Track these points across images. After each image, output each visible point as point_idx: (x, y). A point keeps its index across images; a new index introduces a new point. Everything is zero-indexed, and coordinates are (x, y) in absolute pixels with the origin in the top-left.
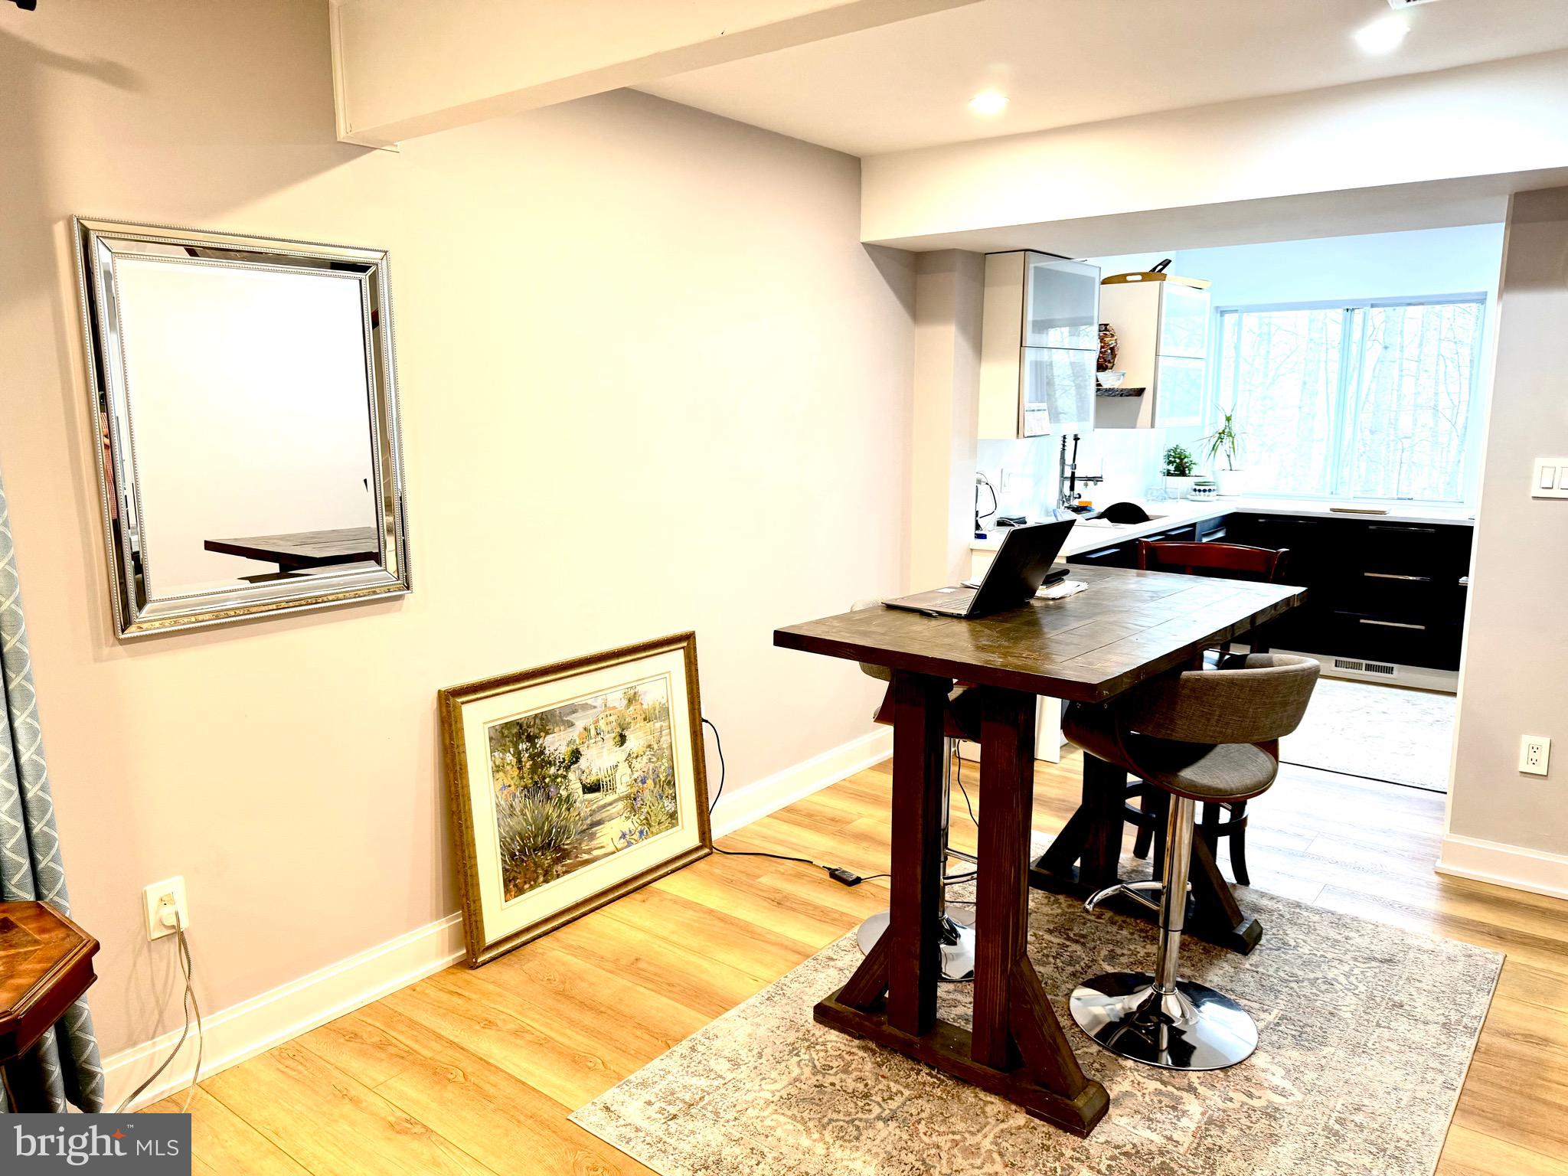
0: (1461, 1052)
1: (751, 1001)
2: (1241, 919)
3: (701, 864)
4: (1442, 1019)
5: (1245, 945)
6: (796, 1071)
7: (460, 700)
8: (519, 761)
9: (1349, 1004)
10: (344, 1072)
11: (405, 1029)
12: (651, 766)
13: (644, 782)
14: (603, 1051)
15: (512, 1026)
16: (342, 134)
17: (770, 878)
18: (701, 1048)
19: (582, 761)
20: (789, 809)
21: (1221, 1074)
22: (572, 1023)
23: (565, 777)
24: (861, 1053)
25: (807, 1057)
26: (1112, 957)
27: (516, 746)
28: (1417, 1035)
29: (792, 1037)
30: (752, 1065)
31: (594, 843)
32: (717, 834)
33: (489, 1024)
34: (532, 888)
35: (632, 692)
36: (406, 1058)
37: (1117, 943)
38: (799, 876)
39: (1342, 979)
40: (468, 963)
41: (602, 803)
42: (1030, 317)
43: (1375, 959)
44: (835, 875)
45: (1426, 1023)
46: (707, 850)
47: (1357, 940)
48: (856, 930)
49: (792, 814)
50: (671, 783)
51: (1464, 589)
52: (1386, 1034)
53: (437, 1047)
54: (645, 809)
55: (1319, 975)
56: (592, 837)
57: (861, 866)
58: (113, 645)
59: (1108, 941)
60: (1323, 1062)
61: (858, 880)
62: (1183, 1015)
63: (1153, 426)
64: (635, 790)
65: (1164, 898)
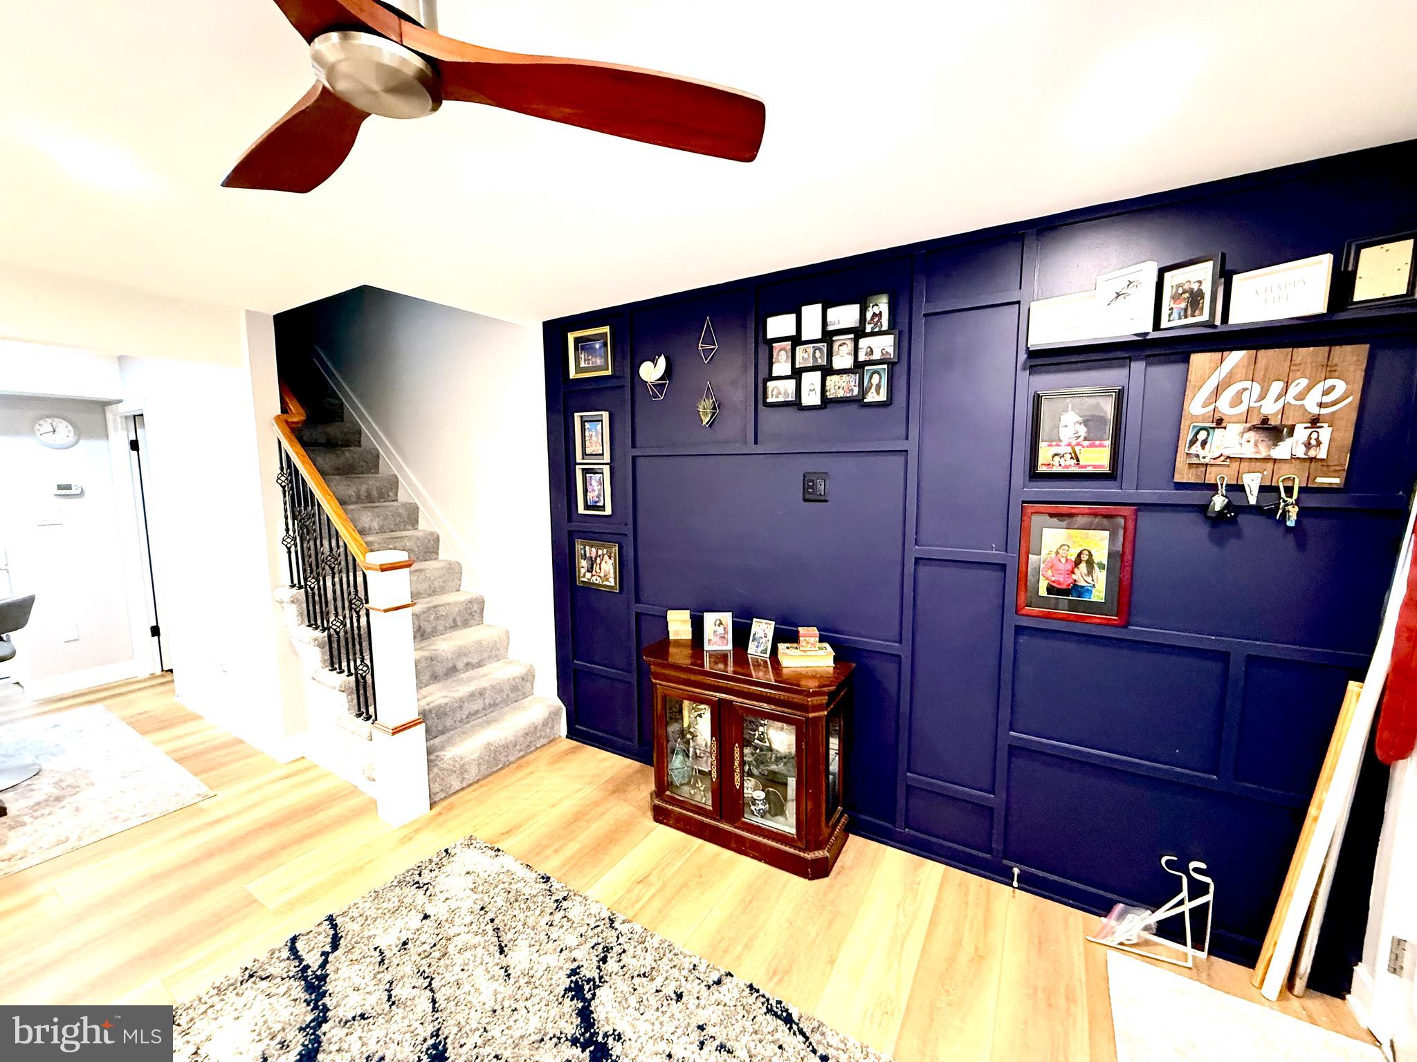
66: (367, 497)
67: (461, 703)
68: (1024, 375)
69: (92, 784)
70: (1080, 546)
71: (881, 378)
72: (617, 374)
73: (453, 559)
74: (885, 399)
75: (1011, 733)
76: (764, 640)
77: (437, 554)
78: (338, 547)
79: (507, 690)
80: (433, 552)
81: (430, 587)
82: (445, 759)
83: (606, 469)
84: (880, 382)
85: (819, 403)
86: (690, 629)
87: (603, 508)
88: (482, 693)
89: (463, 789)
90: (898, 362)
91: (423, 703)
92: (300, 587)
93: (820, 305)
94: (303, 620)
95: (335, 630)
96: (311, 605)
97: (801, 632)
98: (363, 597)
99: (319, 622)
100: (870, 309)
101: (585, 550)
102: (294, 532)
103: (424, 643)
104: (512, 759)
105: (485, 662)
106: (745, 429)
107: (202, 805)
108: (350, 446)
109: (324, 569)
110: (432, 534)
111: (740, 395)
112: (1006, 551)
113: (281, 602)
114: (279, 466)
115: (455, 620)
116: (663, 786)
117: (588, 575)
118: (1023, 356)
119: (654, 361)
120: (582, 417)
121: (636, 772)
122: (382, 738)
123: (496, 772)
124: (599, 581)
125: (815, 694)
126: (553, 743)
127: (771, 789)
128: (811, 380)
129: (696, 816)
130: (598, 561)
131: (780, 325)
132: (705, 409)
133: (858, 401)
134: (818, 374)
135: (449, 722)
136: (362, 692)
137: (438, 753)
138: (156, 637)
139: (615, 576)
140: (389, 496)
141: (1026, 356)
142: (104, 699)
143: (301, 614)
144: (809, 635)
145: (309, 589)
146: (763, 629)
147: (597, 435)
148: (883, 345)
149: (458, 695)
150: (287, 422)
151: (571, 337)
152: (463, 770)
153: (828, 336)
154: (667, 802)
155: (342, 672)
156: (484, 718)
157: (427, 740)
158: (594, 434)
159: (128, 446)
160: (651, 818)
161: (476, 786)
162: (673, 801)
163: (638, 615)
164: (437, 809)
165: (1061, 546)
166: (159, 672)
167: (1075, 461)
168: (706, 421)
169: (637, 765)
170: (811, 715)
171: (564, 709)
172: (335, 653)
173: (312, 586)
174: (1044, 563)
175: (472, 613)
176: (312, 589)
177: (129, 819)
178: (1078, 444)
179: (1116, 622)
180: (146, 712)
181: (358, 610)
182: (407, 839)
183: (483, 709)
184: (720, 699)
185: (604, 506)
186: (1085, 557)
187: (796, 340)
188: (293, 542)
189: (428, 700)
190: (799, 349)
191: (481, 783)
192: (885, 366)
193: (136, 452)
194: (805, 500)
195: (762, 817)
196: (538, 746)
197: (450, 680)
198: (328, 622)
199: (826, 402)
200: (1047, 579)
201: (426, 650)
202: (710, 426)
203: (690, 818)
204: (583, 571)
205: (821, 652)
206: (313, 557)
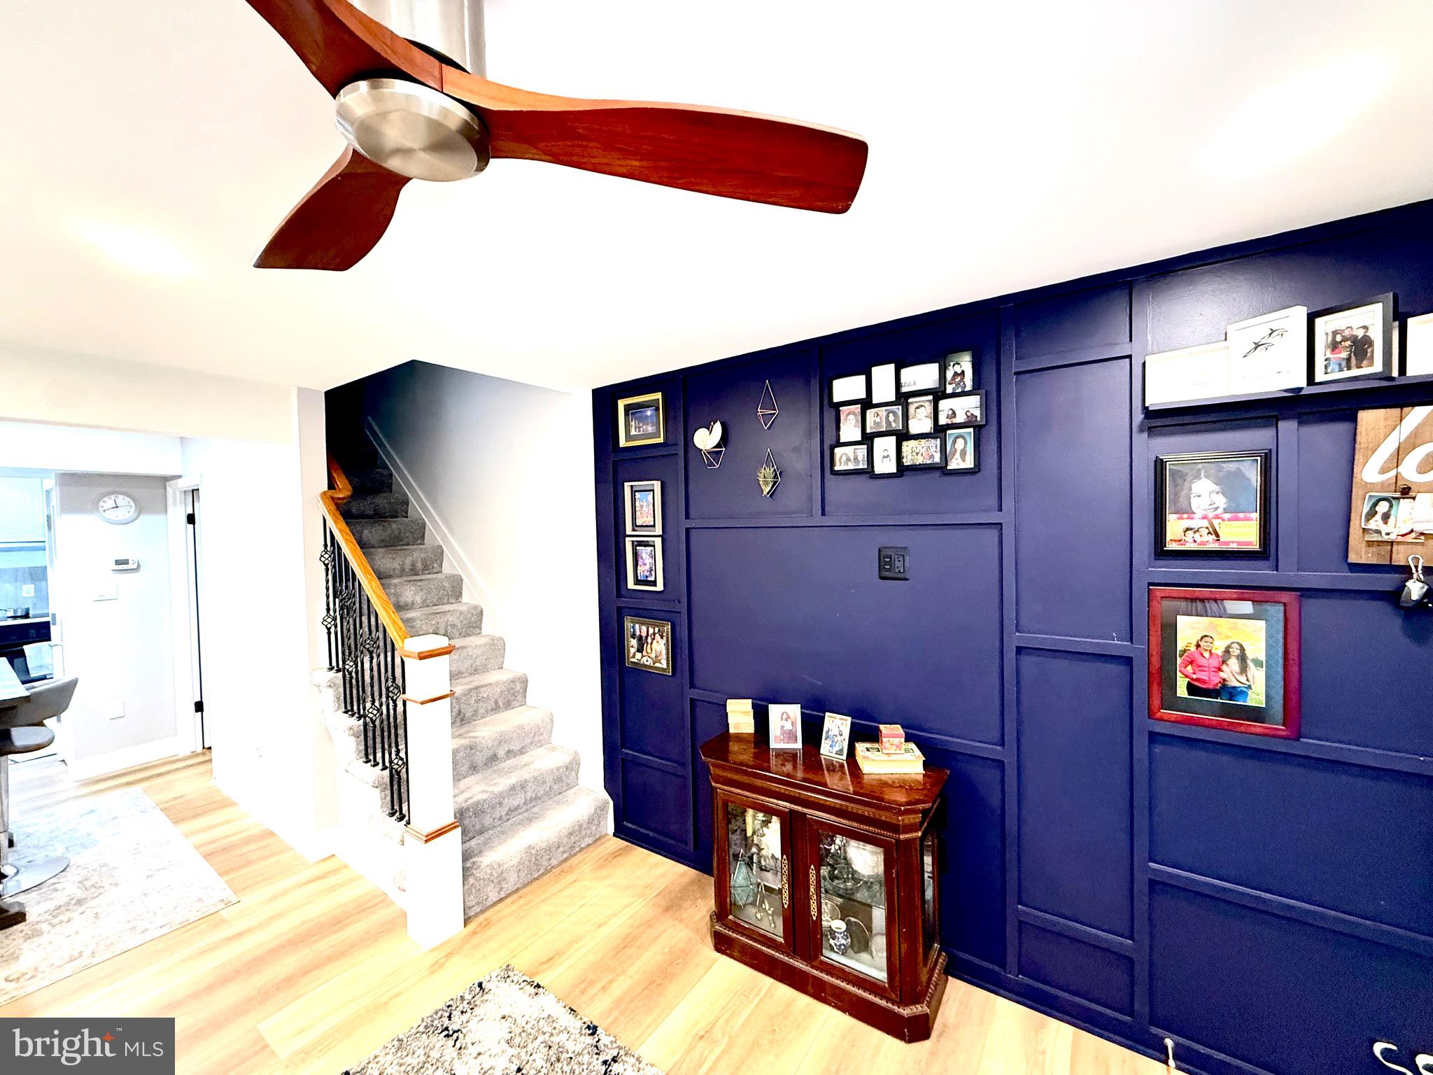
0: (157, 813)
4: (139, 811)
39: (78, 826)
66: (412, 570)
67: (500, 799)
68: (1141, 439)
69: (116, 885)
70: (1227, 637)
71: (966, 443)
72: (671, 441)
73: (497, 634)
74: (972, 466)
75: (1151, 864)
76: (839, 738)
77: (481, 629)
78: (377, 630)
79: (550, 782)
80: (477, 627)
81: (471, 666)
82: (482, 867)
83: (658, 542)
84: (965, 447)
85: (894, 470)
86: (752, 721)
87: (654, 583)
88: (523, 786)
89: (501, 900)
90: (986, 424)
91: (460, 799)
92: (338, 671)
93: (892, 366)
94: (339, 705)
95: (371, 719)
96: (348, 689)
97: (884, 731)
98: (400, 684)
99: (355, 708)
100: (951, 368)
101: (635, 627)
102: (335, 612)
103: (463, 730)
104: (554, 862)
105: (527, 749)
106: (810, 498)
107: (224, 914)
108: (397, 517)
109: (362, 652)
110: (476, 607)
111: (802, 462)
112: (1131, 641)
113: (318, 686)
114: (323, 543)
115: (496, 702)
116: (724, 909)
117: (638, 655)
118: (1139, 417)
119: (709, 428)
120: (632, 486)
121: (692, 883)
122: (415, 845)
123: (537, 879)
124: (650, 663)
125: (907, 812)
126: (598, 843)
127: (853, 919)
128: (885, 446)
129: (764, 948)
130: (649, 640)
131: (847, 388)
132: (765, 476)
133: (940, 469)
134: (893, 439)
135: (487, 821)
136: (396, 787)
137: (473, 860)
138: (200, 713)
139: (668, 658)
140: (433, 568)
141: (1143, 416)
142: (142, 780)
143: (338, 698)
144: (892, 733)
145: (347, 673)
146: (837, 726)
147: (648, 505)
148: (968, 407)
149: (497, 789)
150: (333, 498)
151: (621, 404)
152: (501, 879)
153: (903, 398)
154: (730, 929)
155: (376, 764)
156: (525, 814)
157: (463, 842)
158: (645, 504)
159: (184, 519)
160: (713, 948)
161: (515, 896)
162: (736, 927)
163: (693, 701)
164: (472, 926)
165: (1202, 638)
166: (200, 749)
167: (1214, 537)
168: (767, 491)
169: (691, 873)
170: (902, 837)
171: (611, 803)
172: (370, 743)
173: (350, 669)
174: (1181, 656)
175: (515, 693)
176: (350, 673)
177: (147, 930)
178: (1217, 517)
179: (1284, 733)
180: (181, 797)
181: (395, 698)
182: (436, 967)
183: (525, 803)
184: (791, 810)
185: (655, 581)
186: (1236, 651)
187: (866, 404)
188: (333, 623)
189: (466, 795)
190: (870, 414)
191: (521, 893)
192: (971, 430)
193: (192, 526)
194: (882, 578)
195: (843, 954)
196: (583, 846)
197: (490, 771)
198: (364, 709)
199: (902, 469)
200: (1187, 676)
201: (465, 738)
202: (771, 496)
203: (759, 951)
204: (632, 650)
205: (908, 756)
206: (352, 638)
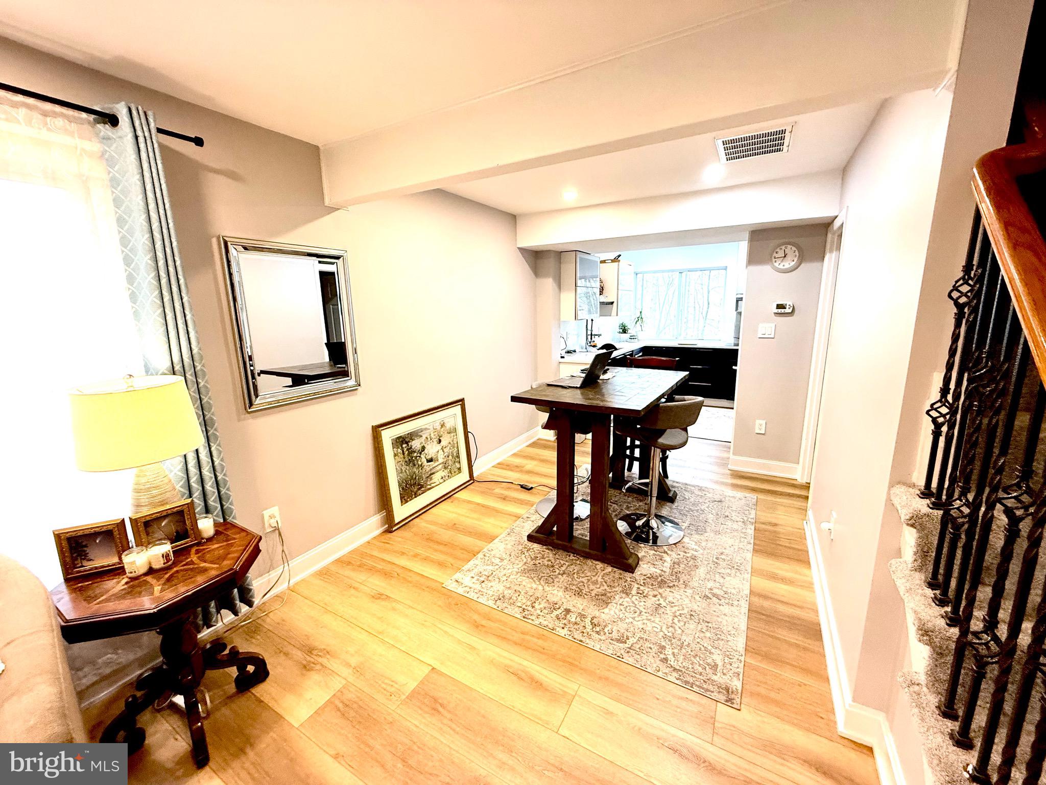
0: (750, 531)
1: (502, 536)
2: (670, 491)
3: (471, 487)
4: (742, 520)
5: (672, 500)
6: (525, 560)
7: (380, 429)
8: (403, 451)
9: (711, 517)
10: (348, 577)
11: (369, 558)
12: (451, 450)
13: (448, 457)
14: (451, 560)
15: (411, 553)
16: (327, 202)
17: (498, 490)
18: (487, 555)
19: (426, 450)
20: (499, 464)
21: (674, 546)
22: (436, 550)
23: (420, 457)
24: (547, 551)
25: (528, 554)
26: (628, 508)
27: (402, 446)
28: (735, 526)
29: (520, 547)
30: (508, 559)
31: (432, 481)
32: (475, 475)
33: (403, 553)
34: (411, 500)
35: (442, 422)
36: (372, 570)
37: (630, 503)
38: (509, 488)
39: (706, 509)
40: (389, 531)
41: (434, 466)
42: (578, 275)
43: (715, 501)
44: (522, 486)
45: (737, 522)
46: (472, 481)
47: (708, 495)
48: (535, 506)
49: (501, 465)
50: (458, 457)
51: (736, 370)
52: (725, 526)
53: (384, 564)
54: (449, 467)
55: (698, 508)
56: (431, 479)
57: (531, 483)
58: (245, 414)
59: (625, 502)
60: (707, 538)
61: (532, 488)
62: (658, 527)
63: (617, 315)
64: (445, 460)
65: (650, 486)
92: (937, 506)
102: (956, 399)
188: (948, 417)
